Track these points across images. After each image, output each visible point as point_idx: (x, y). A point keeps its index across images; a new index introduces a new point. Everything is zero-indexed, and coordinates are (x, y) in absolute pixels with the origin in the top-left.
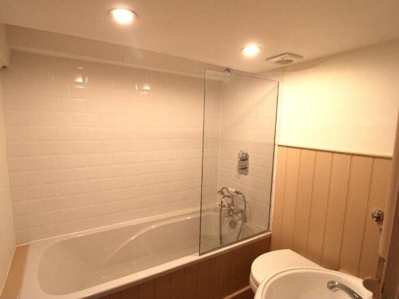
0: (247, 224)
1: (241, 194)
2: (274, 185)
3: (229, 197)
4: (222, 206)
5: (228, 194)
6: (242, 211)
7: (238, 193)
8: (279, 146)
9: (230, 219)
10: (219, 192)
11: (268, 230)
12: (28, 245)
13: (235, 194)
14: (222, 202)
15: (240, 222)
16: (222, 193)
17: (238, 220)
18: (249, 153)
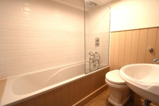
0: (100, 64)
1: (97, 53)
2: (110, 47)
3: (93, 55)
4: (90, 59)
5: (92, 54)
6: (98, 60)
7: (96, 53)
8: (111, 32)
9: (94, 64)
10: (89, 54)
11: (108, 65)
12: (7, 79)
13: (95, 53)
14: (90, 57)
15: (98, 64)
16: (90, 54)
17: (97, 64)
18: (99, 38)
